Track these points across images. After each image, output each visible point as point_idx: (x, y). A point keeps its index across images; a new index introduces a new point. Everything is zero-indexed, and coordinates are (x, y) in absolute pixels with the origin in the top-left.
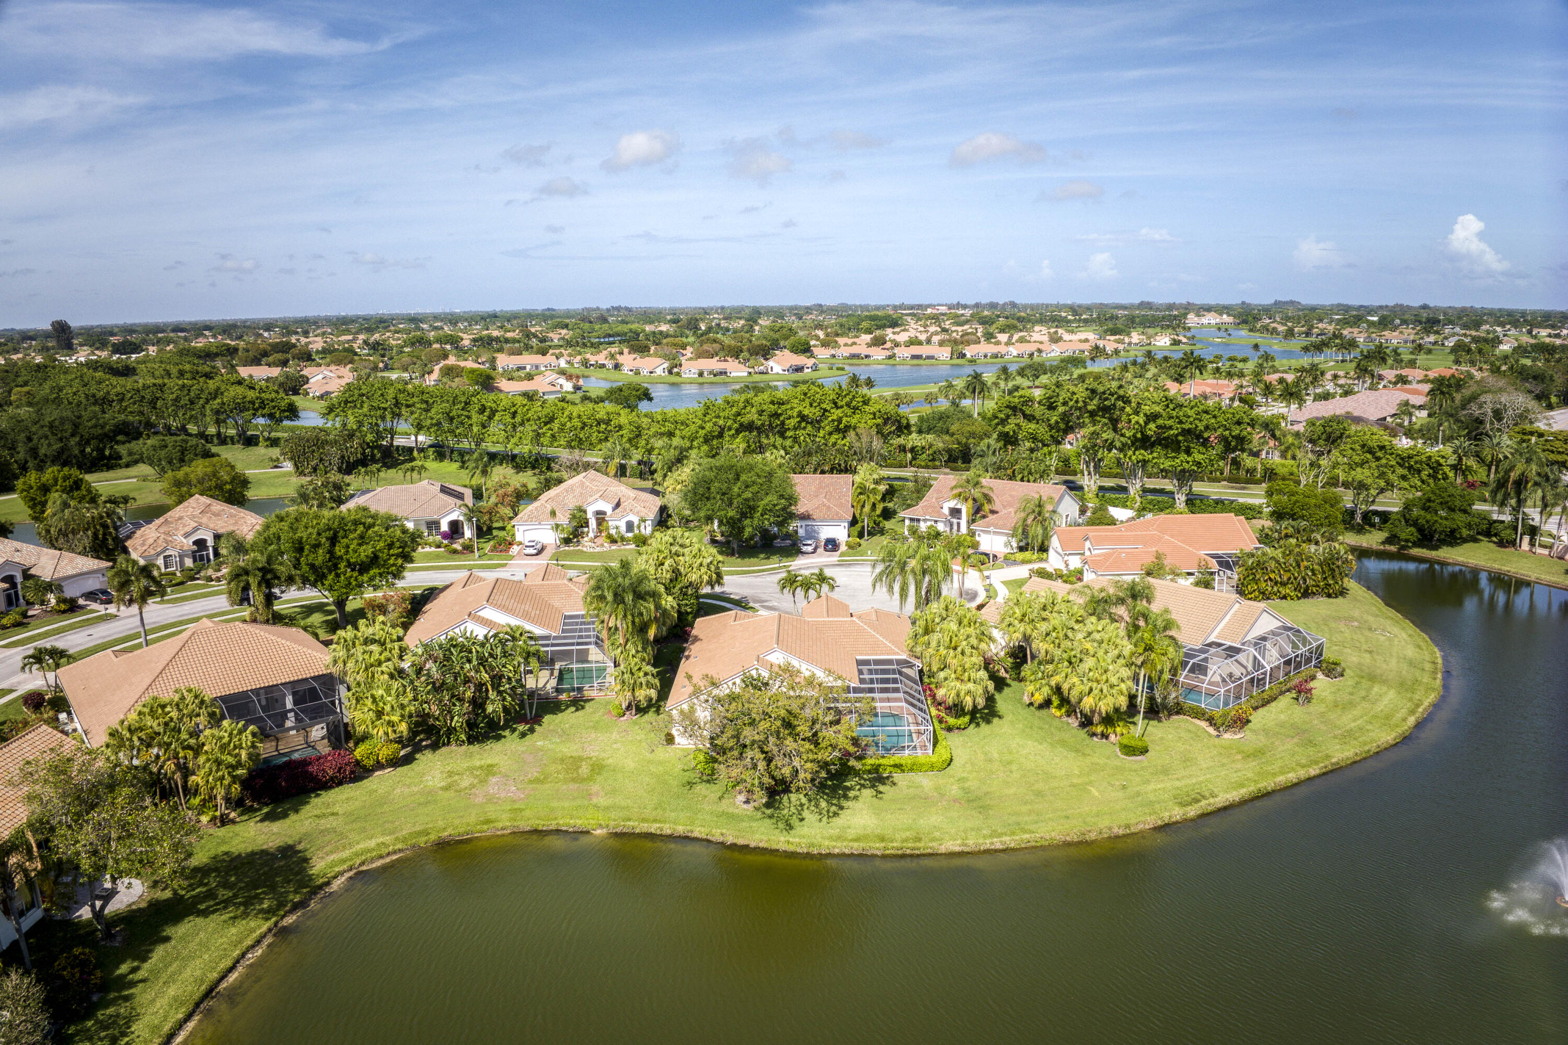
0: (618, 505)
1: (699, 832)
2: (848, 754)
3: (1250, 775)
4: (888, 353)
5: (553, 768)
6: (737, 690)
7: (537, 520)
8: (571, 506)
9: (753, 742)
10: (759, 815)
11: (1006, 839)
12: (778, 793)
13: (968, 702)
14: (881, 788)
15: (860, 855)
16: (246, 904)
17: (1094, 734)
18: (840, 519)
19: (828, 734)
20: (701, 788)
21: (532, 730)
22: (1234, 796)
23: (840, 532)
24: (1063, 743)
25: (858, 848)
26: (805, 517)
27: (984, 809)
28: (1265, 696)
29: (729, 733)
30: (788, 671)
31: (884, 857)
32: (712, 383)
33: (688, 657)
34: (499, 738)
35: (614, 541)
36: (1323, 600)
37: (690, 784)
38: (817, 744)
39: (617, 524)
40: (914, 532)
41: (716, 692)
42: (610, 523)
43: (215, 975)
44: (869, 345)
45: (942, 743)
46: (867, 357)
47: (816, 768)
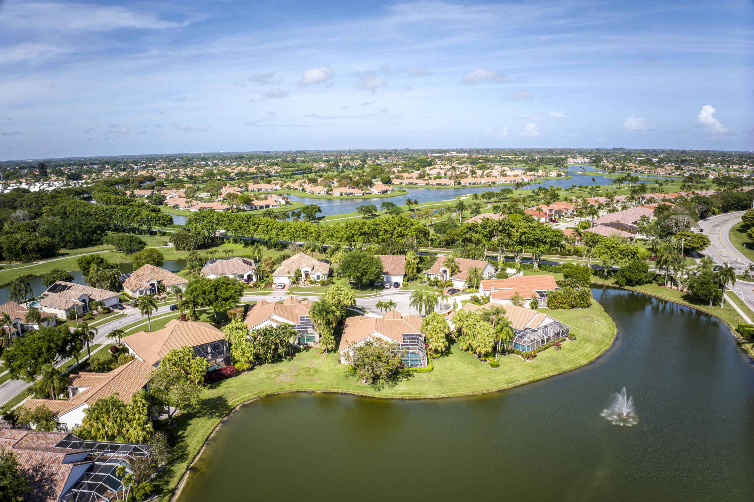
0: (313, 268)
1: (350, 392)
2: (398, 367)
3: (532, 374)
4: (426, 182)
5: (301, 371)
6: (363, 346)
7: (281, 274)
8: (295, 269)
9: (368, 363)
10: (370, 386)
11: (448, 394)
12: (376, 379)
13: (439, 349)
14: (409, 378)
15: (402, 399)
16: (211, 414)
17: (482, 360)
18: (400, 274)
19: (392, 361)
20: (351, 378)
21: (292, 359)
22: (525, 381)
23: (400, 280)
24: (471, 363)
25: (401, 396)
26: (387, 273)
27: (442, 385)
28: (544, 347)
29: (360, 360)
30: (379, 339)
31: (409, 399)
32: (346, 199)
33: (344, 333)
34: (281, 361)
35: (312, 283)
36: (580, 309)
37: (347, 376)
38: (388, 364)
39: (313, 276)
40: (429, 279)
41: (355, 346)
42: (311, 276)
43: (208, 434)
44: (417, 178)
45: (430, 363)
46: (416, 184)
47: (388, 371)
